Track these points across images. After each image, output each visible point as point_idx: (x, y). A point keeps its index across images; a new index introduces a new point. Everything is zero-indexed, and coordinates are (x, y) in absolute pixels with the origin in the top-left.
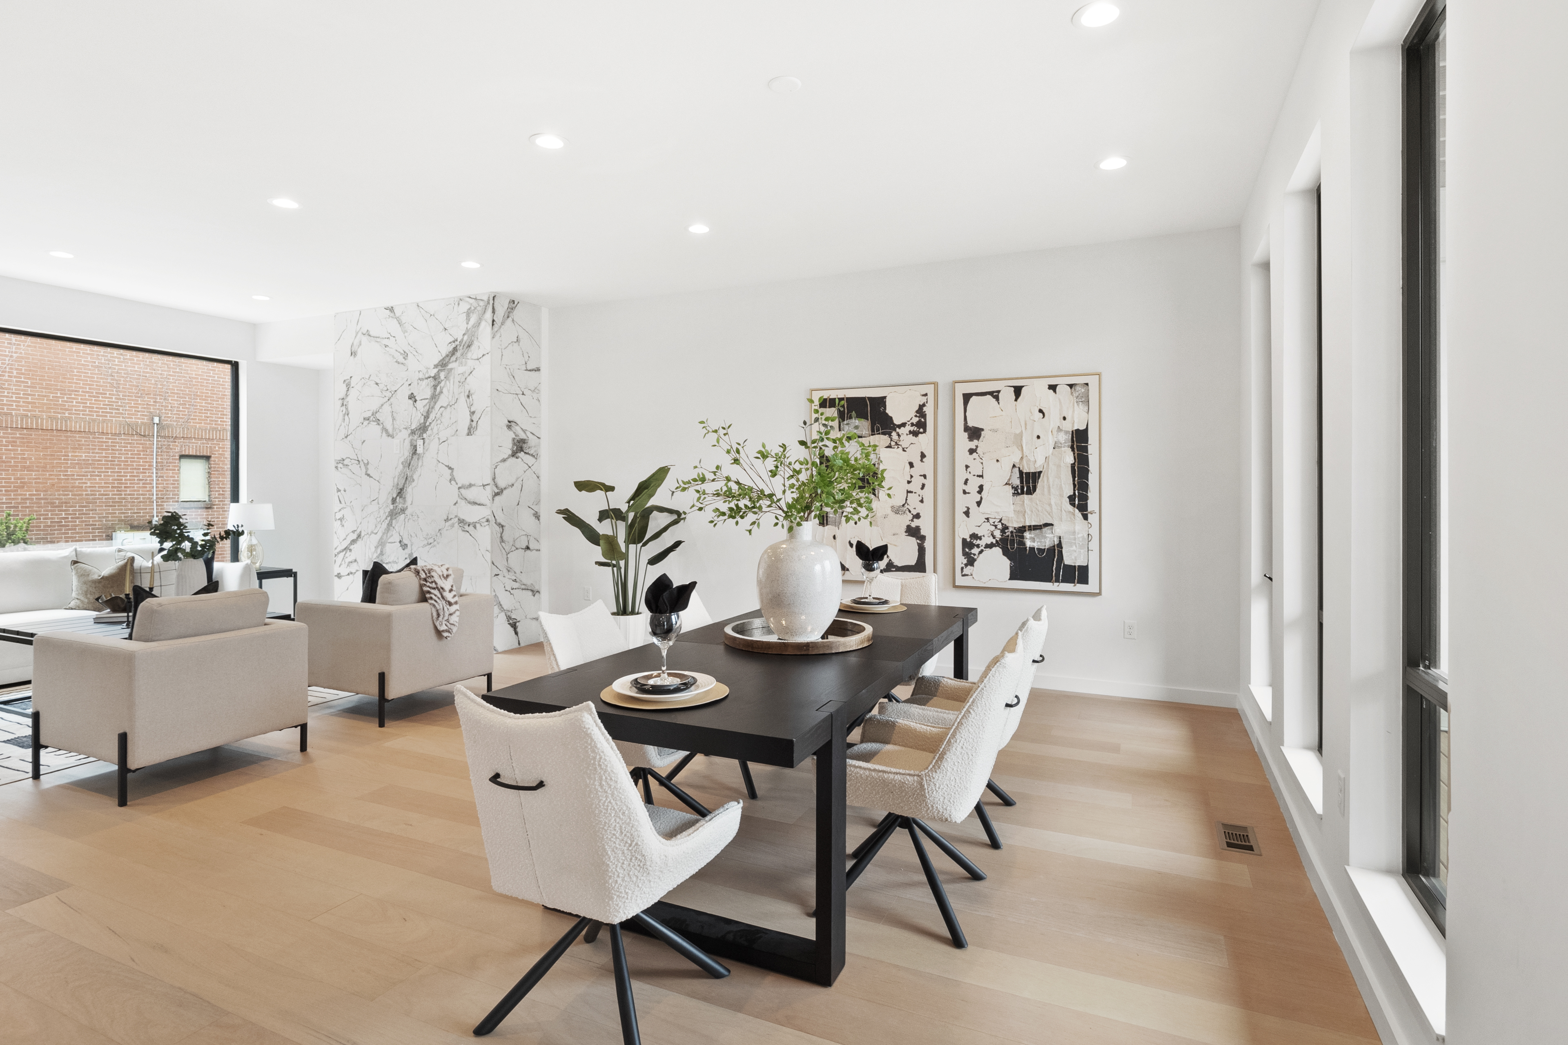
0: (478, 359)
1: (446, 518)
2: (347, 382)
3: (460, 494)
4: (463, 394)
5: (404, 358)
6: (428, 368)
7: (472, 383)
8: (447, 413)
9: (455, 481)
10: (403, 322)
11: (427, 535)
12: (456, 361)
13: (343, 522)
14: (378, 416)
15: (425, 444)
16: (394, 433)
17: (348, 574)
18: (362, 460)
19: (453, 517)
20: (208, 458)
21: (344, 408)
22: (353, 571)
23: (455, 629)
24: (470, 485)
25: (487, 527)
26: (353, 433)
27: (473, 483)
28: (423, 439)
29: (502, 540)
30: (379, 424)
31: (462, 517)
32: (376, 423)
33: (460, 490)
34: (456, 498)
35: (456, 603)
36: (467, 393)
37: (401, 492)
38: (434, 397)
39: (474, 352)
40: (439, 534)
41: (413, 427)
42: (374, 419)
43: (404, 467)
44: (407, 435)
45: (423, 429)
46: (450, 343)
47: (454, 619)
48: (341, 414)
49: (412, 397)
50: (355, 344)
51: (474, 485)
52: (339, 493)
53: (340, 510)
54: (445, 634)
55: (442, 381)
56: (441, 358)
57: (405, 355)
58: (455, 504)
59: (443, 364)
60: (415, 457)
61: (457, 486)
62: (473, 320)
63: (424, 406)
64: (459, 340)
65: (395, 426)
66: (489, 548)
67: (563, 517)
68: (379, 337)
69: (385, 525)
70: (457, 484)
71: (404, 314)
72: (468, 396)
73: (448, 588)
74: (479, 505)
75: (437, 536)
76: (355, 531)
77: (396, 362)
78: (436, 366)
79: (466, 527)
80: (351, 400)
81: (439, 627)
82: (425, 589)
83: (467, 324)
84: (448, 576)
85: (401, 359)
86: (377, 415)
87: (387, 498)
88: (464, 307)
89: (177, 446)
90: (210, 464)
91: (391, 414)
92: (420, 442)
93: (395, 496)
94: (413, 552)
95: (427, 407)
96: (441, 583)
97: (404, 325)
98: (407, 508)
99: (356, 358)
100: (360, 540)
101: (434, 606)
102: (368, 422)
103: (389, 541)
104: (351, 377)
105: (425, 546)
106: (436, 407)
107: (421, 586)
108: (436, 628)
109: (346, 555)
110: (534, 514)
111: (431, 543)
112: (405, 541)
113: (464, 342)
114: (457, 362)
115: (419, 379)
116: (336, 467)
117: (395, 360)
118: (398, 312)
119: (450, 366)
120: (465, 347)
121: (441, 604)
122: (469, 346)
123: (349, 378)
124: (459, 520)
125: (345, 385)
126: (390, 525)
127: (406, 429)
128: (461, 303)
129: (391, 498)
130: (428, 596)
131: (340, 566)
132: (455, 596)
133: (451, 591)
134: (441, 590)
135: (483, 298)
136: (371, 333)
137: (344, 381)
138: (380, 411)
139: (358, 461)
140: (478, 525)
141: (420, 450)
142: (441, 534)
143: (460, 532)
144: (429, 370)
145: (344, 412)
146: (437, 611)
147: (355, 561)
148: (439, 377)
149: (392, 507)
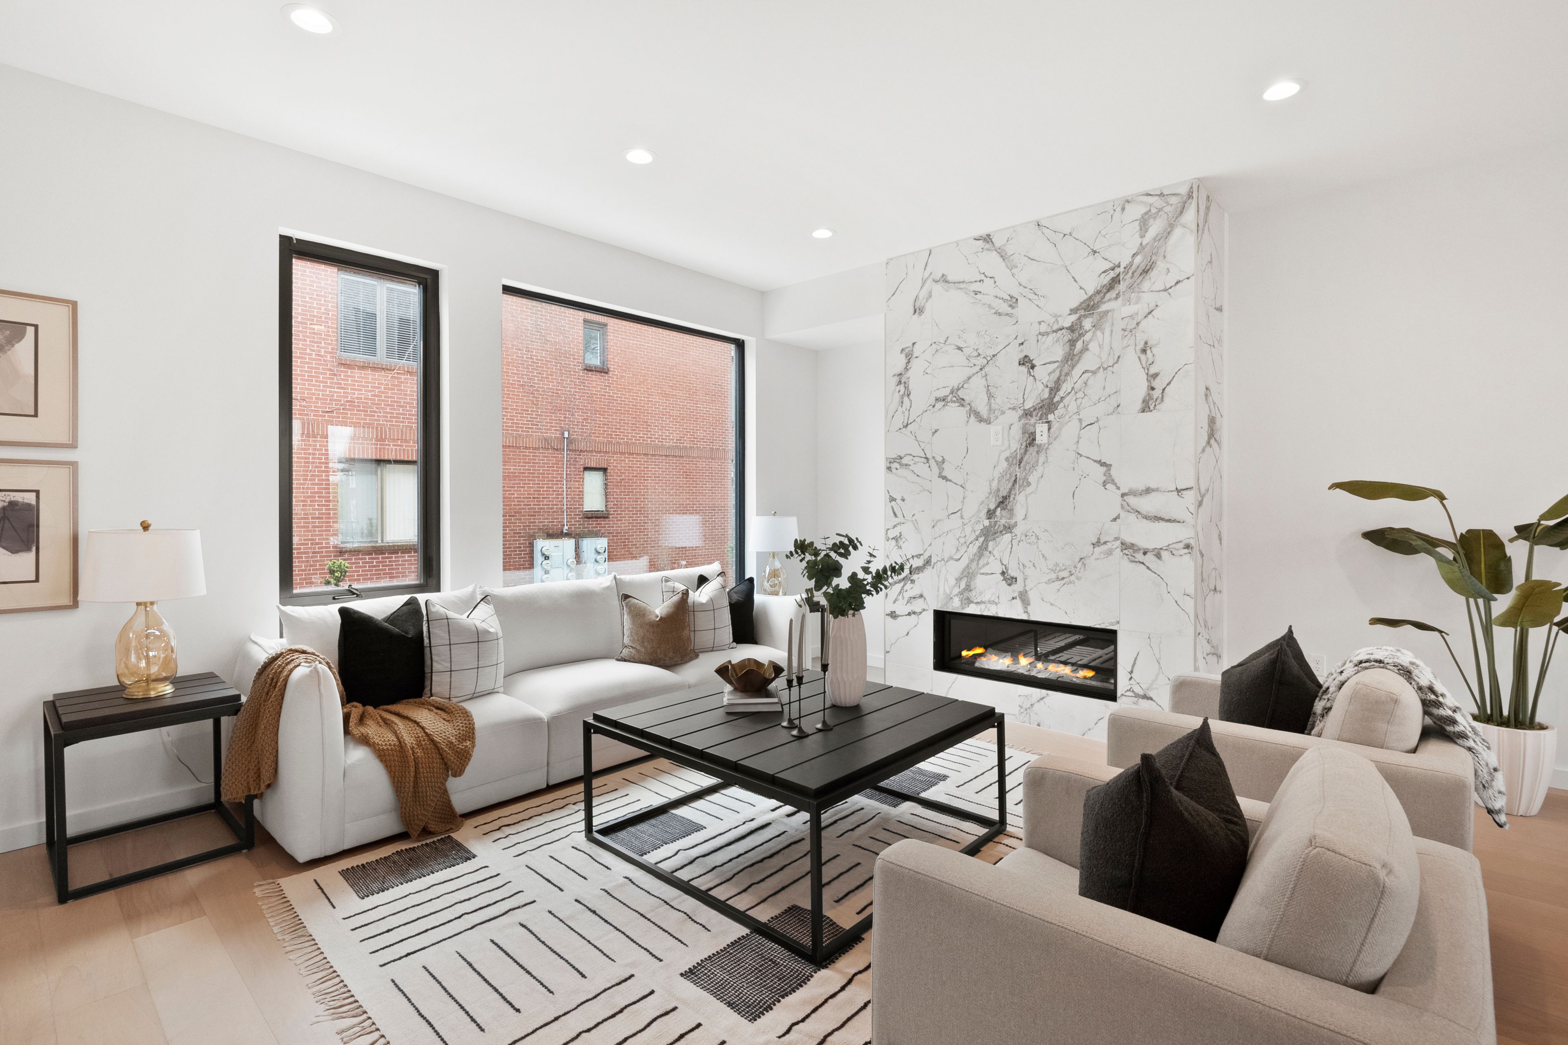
0: (1166, 290)
1: (1095, 540)
2: (907, 351)
3: (1125, 504)
4: (1131, 348)
5: (1010, 306)
6: (1056, 317)
7: (1151, 329)
8: (1096, 382)
9: (1115, 484)
10: (1010, 253)
11: (1057, 565)
12: (1116, 298)
13: (901, 543)
14: (961, 394)
15: (1052, 430)
16: (992, 416)
17: (909, 614)
18: (934, 458)
19: (1111, 539)
20: (605, 470)
21: (902, 388)
22: (918, 610)
24: (1148, 491)
25: (1187, 557)
26: (918, 420)
27: (1153, 486)
28: (1048, 422)
29: (1202, 578)
30: (963, 406)
31: (1129, 540)
32: (958, 404)
33: (1125, 498)
34: (1117, 510)
36: (1141, 345)
37: (1003, 502)
38: (1071, 358)
39: (1158, 279)
41: (1028, 405)
42: (954, 399)
43: (1010, 465)
44: (1017, 419)
45: (1048, 407)
46: (1104, 272)
48: (897, 396)
49: (1027, 362)
50: (921, 297)
51: (1157, 490)
52: (893, 503)
53: (895, 526)
55: (1086, 332)
56: (1086, 297)
57: (1013, 302)
58: (1115, 520)
59: (1089, 306)
60: (1031, 450)
61: (1119, 492)
62: (1155, 228)
63: (1049, 374)
64: (1123, 265)
65: (993, 405)
66: (1191, 590)
68: (963, 282)
69: (974, 549)
70: (1118, 488)
71: (1009, 242)
72: (1144, 351)
74: (1169, 521)
75: (1075, 567)
76: (921, 555)
77: (995, 313)
78: (1073, 311)
79: (1140, 556)
80: (914, 375)
83: (1142, 237)
85: (1004, 308)
86: (959, 393)
87: (979, 511)
88: (1136, 211)
89: (581, 459)
90: (606, 476)
91: (985, 390)
92: (1041, 430)
93: (992, 507)
94: (1028, 589)
95: (1057, 374)
97: (1012, 258)
98: (1016, 524)
99: (923, 317)
100: (929, 568)
102: (943, 403)
103: (981, 571)
104: (914, 344)
105: (1050, 581)
106: (1073, 372)
109: (905, 588)
110: (1219, 536)
111: (1063, 579)
112: (1012, 573)
113: (1134, 267)
114: (1120, 300)
115: (1040, 333)
116: (889, 468)
117: (993, 311)
118: (998, 241)
119: (1104, 307)
120: (1137, 274)
122: (1146, 272)
123: (910, 345)
124: (1122, 544)
125: (903, 356)
126: (983, 548)
127: (1014, 409)
128: (1127, 206)
129: (986, 510)
131: (894, 602)
135: (1178, 191)
136: (950, 278)
137: (903, 350)
138: (965, 386)
139: (926, 458)
140: (1164, 554)
141: (1042, 436)
142: (1084, 565)
143: (1128, 563)
144: (1059, 319)
145: (902, 393)
147: (921, 596)
148: (1081, 327)
149: (987, 523)
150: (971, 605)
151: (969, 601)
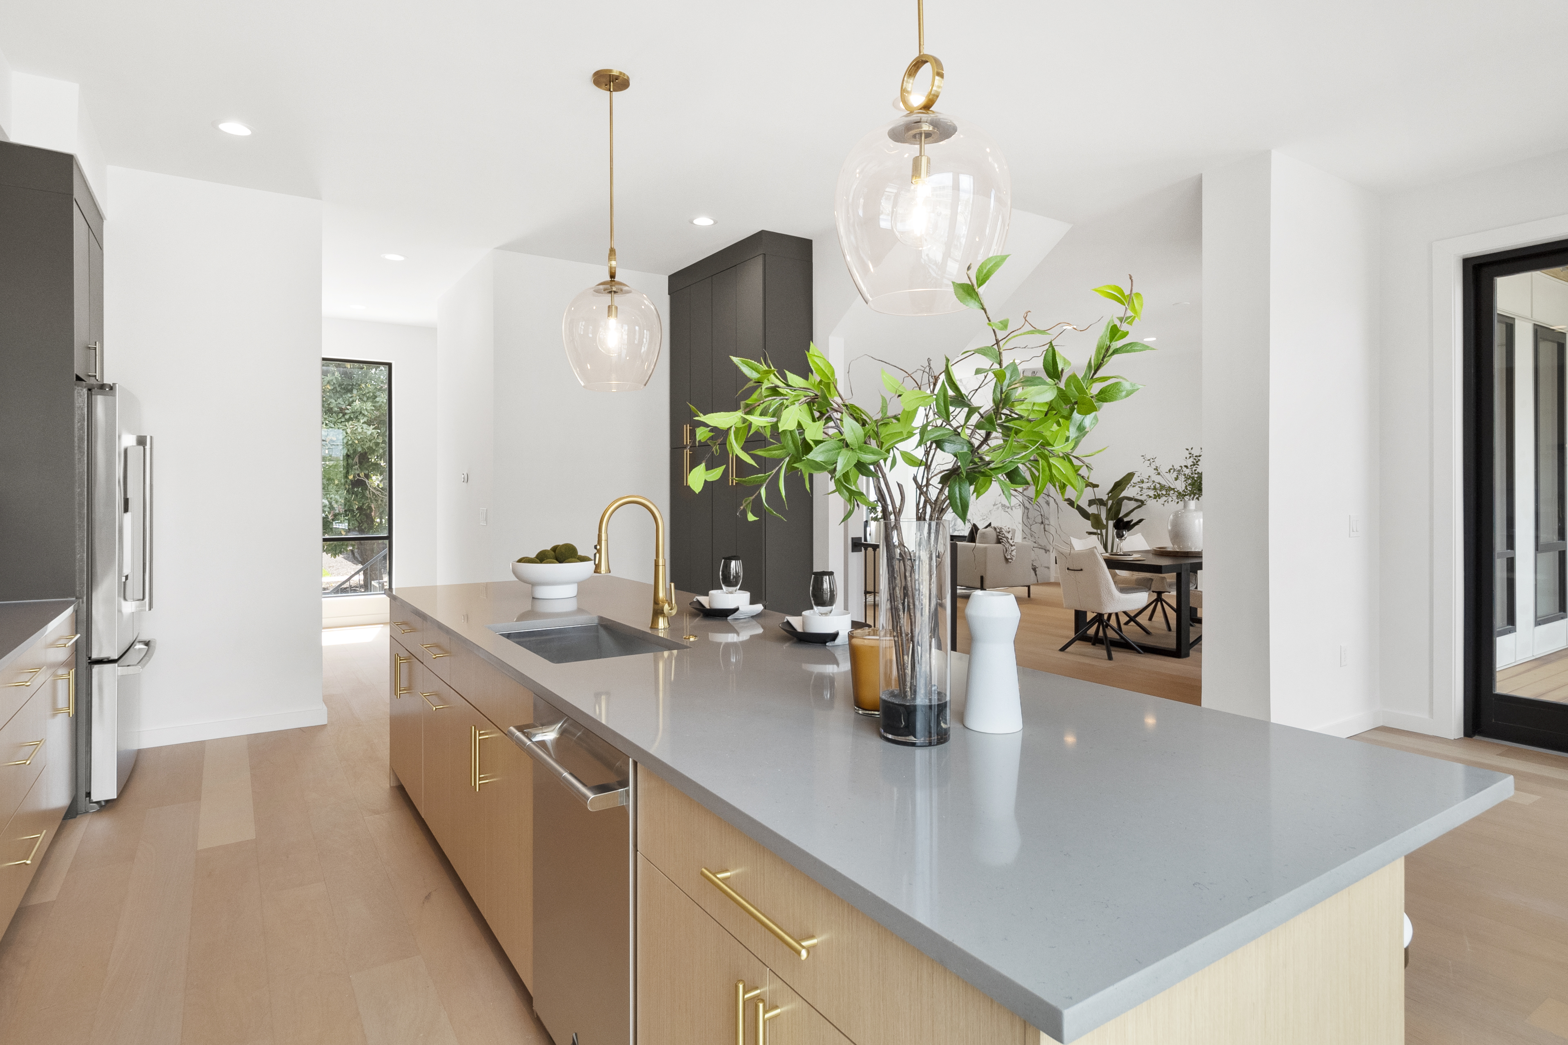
11: (983, 514)
19: (998, 503)
23: (1014, 559)
25: (1019, 509)
29: (1028, 518)
35: (1014, 545)
40: (989, 513)
47: (1014, 553)
54: (1010, 560)
67: (1068, 503)
73: (1010, 537)
79: (1007, 509)
81: (1007, 557)
82: (999, 537)
84: (1009, 532)
96: (1007, 535)
101: (1004, 546)
105: (981, 520)
107: (998, 536)
108: (1005, 557)
110: (1046, 502)
121: (1007, 545)
124: (1002, 505)
130: (1001, 541)
132: (1013, 542)
133: (1011, 539)
134: (1007, 538)
140: (1013, 508)
143: (1003, 512)
146: (1006, 548)
150: (956, 532)
151: (955, 530)
